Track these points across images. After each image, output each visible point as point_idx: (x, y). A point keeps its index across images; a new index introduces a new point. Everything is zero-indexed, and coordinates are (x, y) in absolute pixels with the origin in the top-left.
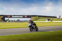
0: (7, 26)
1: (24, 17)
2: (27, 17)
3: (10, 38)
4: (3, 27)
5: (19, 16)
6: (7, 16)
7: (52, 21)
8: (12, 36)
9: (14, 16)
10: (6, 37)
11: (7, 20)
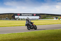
0: (17, 24)
1: (33, 15)
2: (35, 16)
3: (20, 36)
4: (14, 25)
5: (28, 14)
6: (17, 14)
7: (59, 19)
8: (21, 34)
9: (24, 14)
10: (16, 35)
11: (17, 18)
